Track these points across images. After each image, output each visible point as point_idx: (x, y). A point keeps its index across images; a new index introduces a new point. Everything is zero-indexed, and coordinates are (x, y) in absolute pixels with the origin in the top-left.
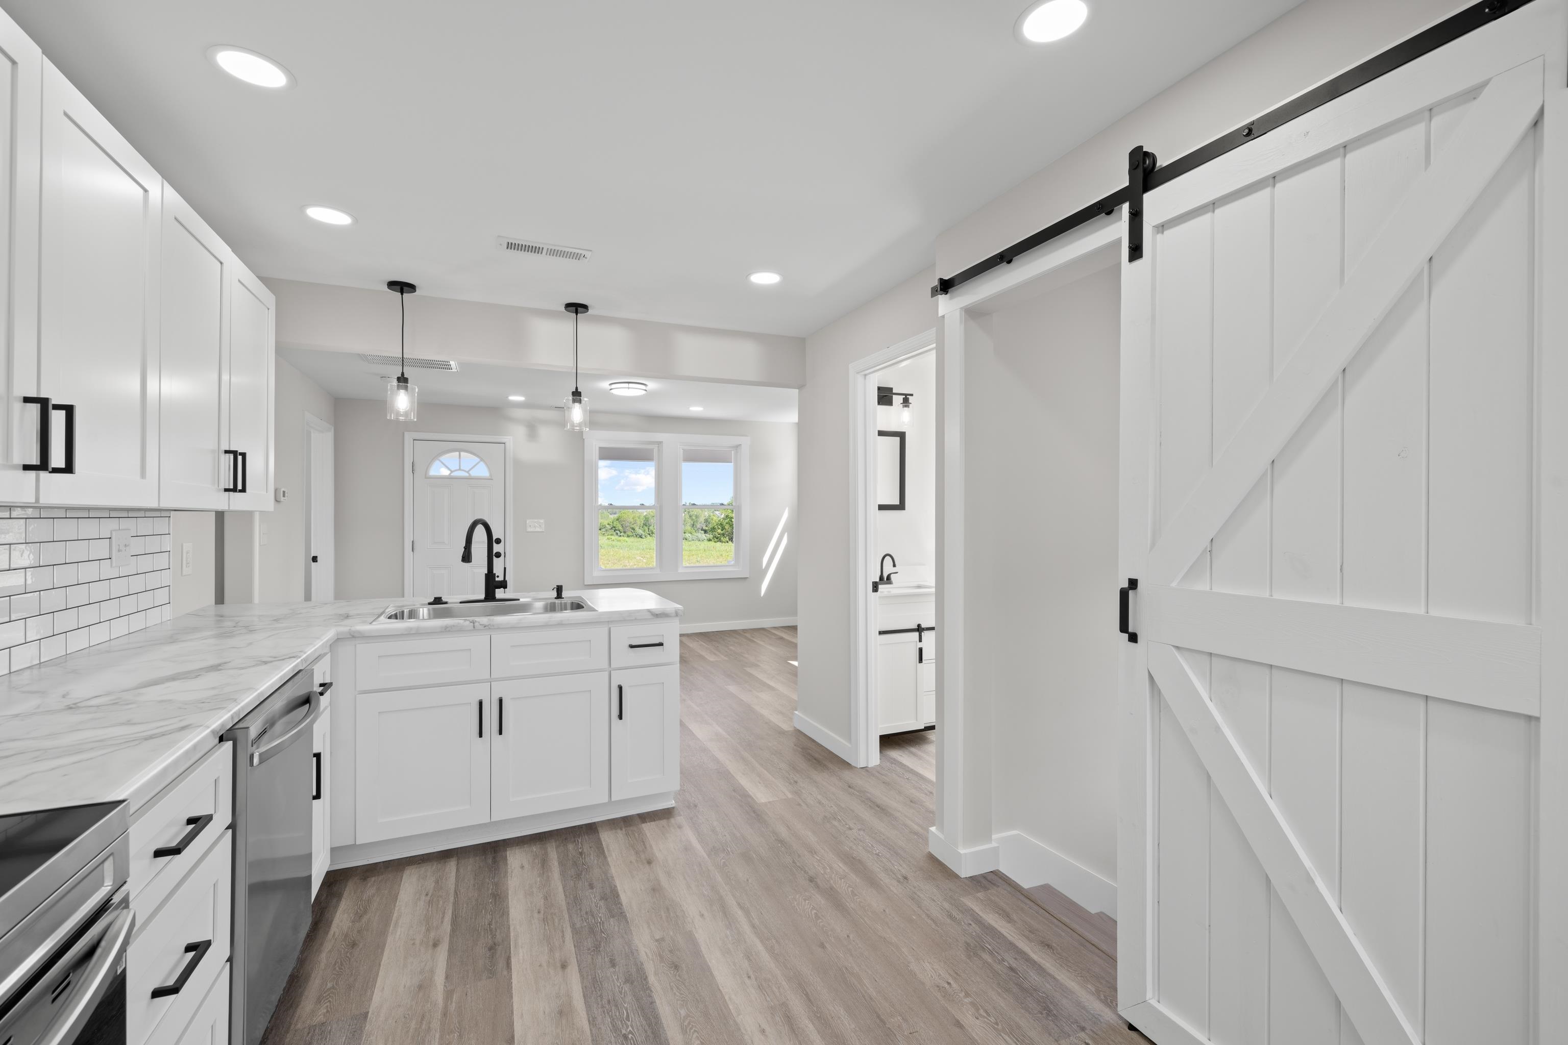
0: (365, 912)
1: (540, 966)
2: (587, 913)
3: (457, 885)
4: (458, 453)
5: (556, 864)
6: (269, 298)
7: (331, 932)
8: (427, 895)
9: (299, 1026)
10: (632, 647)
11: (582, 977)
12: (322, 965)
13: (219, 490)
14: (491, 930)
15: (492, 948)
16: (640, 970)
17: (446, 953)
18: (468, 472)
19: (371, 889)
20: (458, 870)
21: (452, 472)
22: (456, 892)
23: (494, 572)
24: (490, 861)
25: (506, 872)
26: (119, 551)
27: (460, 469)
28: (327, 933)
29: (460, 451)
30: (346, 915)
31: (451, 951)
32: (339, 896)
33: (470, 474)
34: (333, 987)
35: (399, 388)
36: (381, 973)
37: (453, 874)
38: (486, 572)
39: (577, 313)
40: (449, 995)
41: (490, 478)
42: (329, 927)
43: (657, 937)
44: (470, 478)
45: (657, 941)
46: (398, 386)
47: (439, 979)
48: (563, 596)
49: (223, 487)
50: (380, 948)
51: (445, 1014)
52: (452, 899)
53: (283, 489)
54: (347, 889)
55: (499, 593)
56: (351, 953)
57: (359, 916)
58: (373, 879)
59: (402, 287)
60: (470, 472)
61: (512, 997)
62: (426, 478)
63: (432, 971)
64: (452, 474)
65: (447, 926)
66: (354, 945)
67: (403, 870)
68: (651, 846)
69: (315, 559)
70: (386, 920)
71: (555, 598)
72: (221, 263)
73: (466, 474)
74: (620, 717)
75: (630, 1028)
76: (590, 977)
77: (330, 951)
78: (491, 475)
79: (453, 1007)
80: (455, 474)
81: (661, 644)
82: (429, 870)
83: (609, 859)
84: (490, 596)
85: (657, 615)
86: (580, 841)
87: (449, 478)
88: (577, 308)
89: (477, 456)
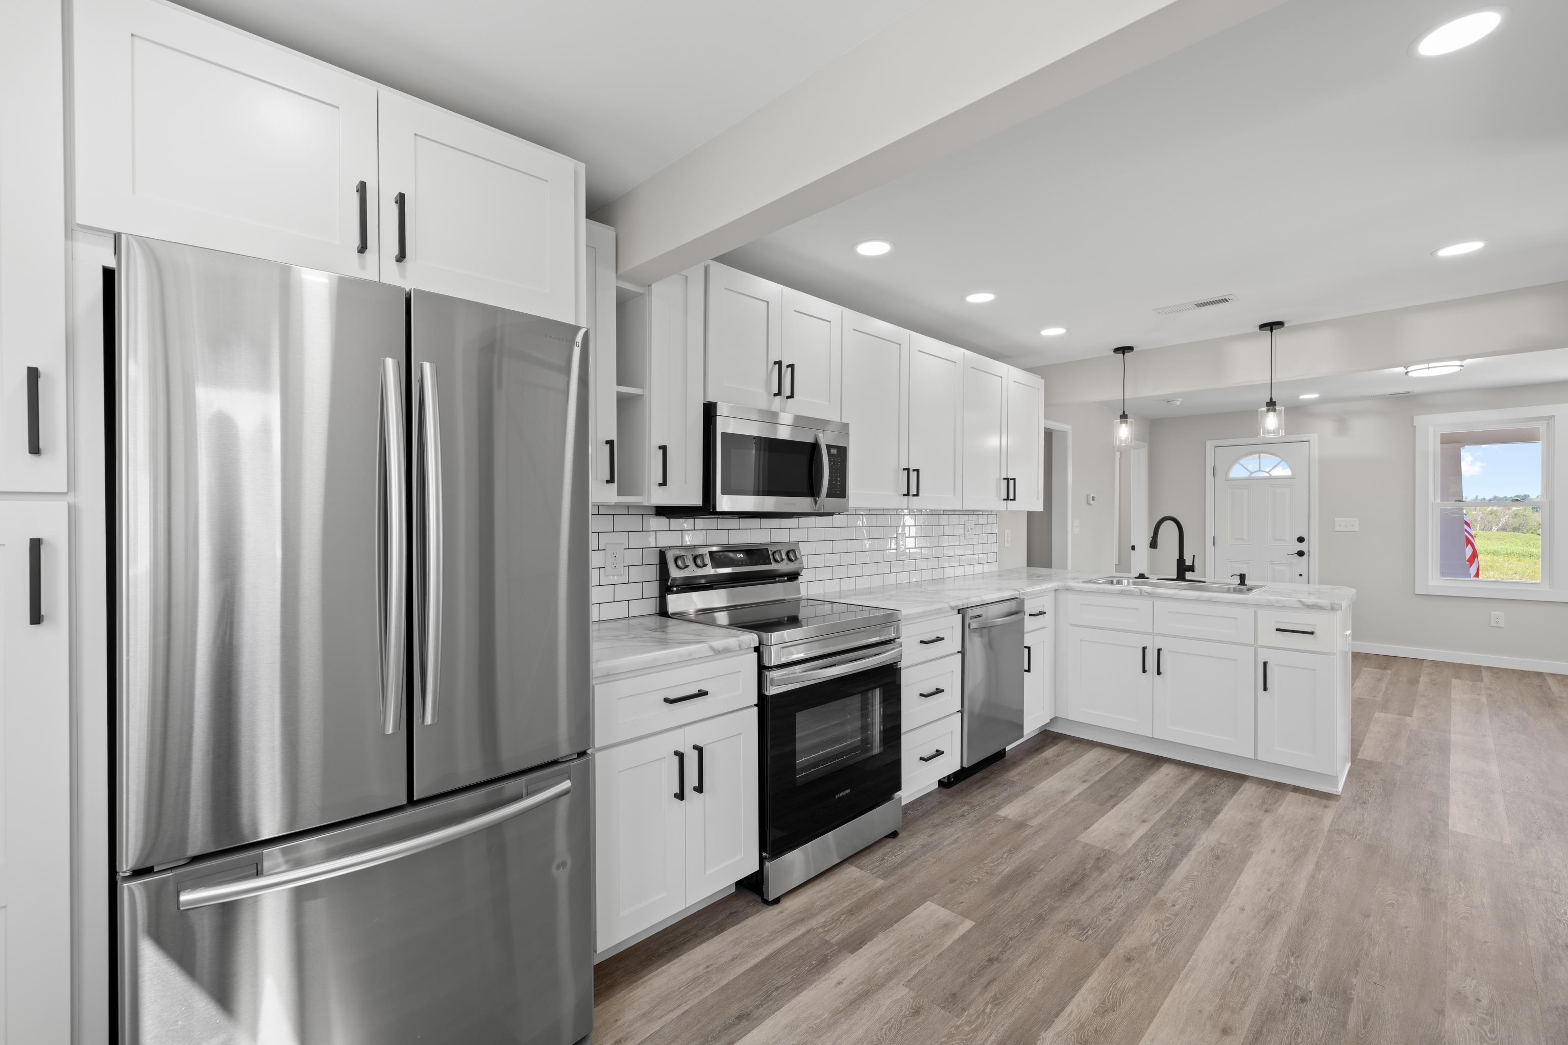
0: (1062, 755)
1: (1131, 815)
2: (1186, 810)
3: (1118, 765)
4: (1258, 455)
5: (1193, 782)
6: (1038, 382)
7: (1040, 756)
8: (1099, 762)
9: (1005, 778)
10: (1278, 630)
11: (1150, 830)
12: (1028, 764)
13: (1000, 500)
14: (1119, 790)
15: (1112, 797)
16: (1189, 848)
17: (1087, 787)
18: (1268, 472)
19: (1072, 748)
20: (1125, 760)
21: (1252, 473)
22: (1115, 768)
23: (1184, 558)
24: (1149, 764)
25: (1154, 773)
26: (968, 531)
27: (1260, 470)
28: (1039, 754)
29: (1260, 453)
30: (1052, 752)
31: (1090, 787)
32: (1055, 744)
33: (1270, 475)
34: (1027, 773)
35: (1121, 422)
36: (1050, 779)
37: (1121, 760)
38: (1178, 558)
39: (1271, 330)
40: (1073, 800)
41: (1292, 477)
42: (1042, 753)
43: (1221, 841)
44: (1271, 478)
45: (1219, 842)
46: (1121, 421)
47: (1074, 794)
48: (1246, 583)
49: (1003, 498)
50: (1057, 770)
51: (1065, 805)
52: (1110, 769)
53: (1092, 496)
54: (1061, 743)
55: (1189, 576)
56: (1043, 766)
57: (1058, 755)
58: (1077, 744)
59: (1123, 350)
60: (1270, 473)
61: (1103, 816)
62: (1226, 480)
63: (1074, 789)
64: (1252, 476)
65: (1097, 778)
66: (1047, 764)
67: (1095, 747)
68: (1280, 805)
69: (1133, 548)
70: (1069, 762)
71: (1239, 584)
72: (1001, 377)
73: (1267, 475)
74: (1265, 689)
75: (1154, 860)
76: (1154, 832)
77: (1035, 761)
78: (1293, 474)
79: (1072, 805)
80: (1254, 475)
81: (1312, 633)
82: (1108, 754)
83: (1235, 797)
84: (1181, 577)
85: (1308, 605)
86: (1224, 779)
87: (1249, 479)
88: (1271, 326)
89: (1280, 457)
